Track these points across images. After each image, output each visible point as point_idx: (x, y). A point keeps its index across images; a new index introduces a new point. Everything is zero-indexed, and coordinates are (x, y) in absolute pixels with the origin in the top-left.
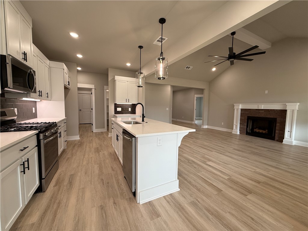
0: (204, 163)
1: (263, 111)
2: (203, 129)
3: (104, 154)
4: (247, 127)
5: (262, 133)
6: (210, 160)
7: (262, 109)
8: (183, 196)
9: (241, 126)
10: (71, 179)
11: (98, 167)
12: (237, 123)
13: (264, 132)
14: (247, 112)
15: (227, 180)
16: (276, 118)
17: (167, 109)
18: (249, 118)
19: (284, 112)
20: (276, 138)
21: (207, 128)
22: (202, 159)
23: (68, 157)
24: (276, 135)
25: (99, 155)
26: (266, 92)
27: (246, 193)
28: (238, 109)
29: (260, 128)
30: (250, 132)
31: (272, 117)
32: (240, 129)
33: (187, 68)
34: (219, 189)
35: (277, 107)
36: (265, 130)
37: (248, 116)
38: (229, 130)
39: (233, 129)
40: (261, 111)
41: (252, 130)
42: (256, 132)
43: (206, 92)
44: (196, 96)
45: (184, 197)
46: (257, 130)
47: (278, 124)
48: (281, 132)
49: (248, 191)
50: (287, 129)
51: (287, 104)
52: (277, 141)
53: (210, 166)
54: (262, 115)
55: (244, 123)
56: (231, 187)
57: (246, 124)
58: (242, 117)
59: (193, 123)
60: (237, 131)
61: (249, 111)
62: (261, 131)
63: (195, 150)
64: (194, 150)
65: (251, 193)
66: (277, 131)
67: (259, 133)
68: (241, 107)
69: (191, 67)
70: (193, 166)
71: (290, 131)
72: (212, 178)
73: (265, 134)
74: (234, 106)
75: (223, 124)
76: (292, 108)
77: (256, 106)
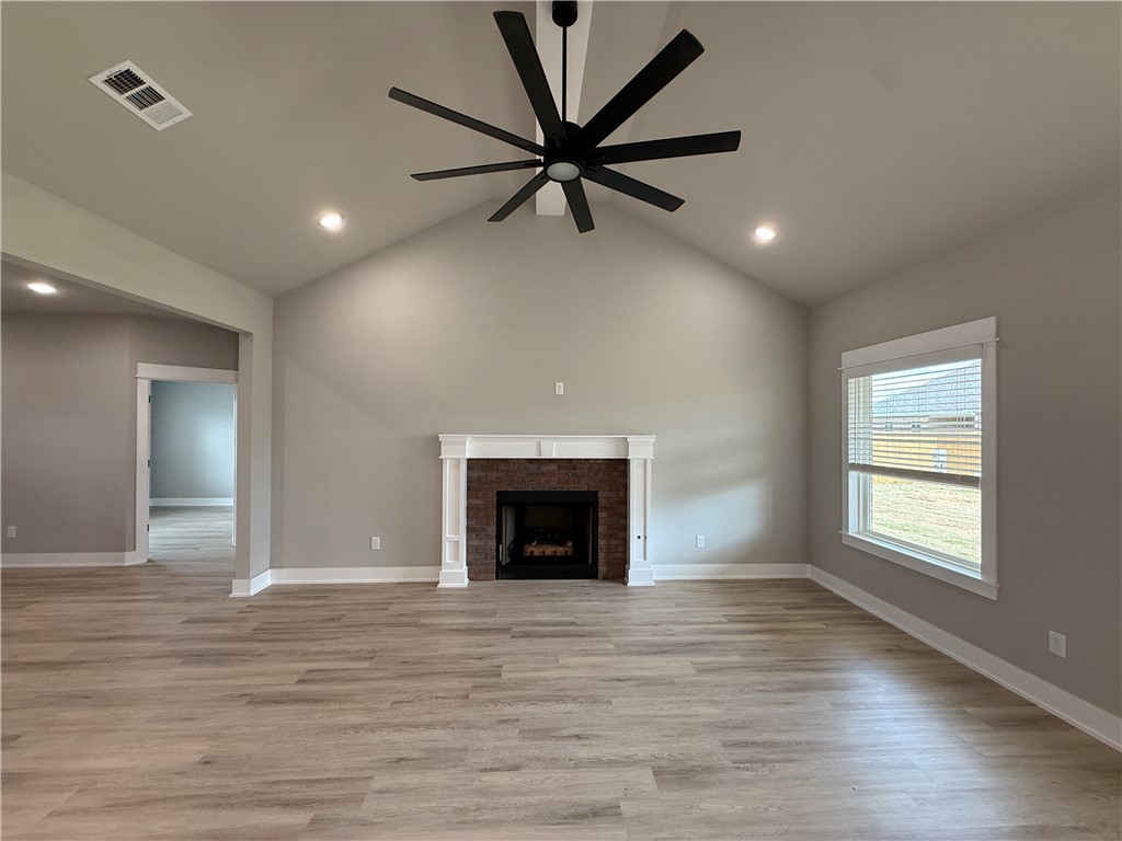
1: (554, 467)
4: (499, 541)
5: (552, 559)
7: (554, 456)
9: (475, 543)
12: (457, 530)
13: (560, 551)
14: (493, 475)
16: (595, 493)
18: (505, 500)
19: (617, 470)
20: (602, 569)
24: (601, 555)
26: (560, 388)
28: (456, 463)
29: (544, 539)
30: (511, 563)
31: (583, 487)
32: (472, 556)
35: (595, 448)
36: (562, 544)
37: (499, 493)
39: (438, 562)
40: (546, 468)
41: (516, 550)
42: (532, 559)
44: (148, 372)
46: (534, 549)
47: (602, 514)
48: (613, 542)
50: (635, 528)
51: (630, 439)
52: (606, 578)
54: (553, 484)
55: (487, 524)
57: (492, 529)
58: (477, 497)
60: (454, 572)
61: (502, 467)
62: (549, 550)
66: (601, 542)
67: (543, 559)
68: (470, 448)
71: (642, 538)
73: (564, 559)
74: (436, 446)
75: (377, 542)
76: (641, 454)
77: (533, 444)
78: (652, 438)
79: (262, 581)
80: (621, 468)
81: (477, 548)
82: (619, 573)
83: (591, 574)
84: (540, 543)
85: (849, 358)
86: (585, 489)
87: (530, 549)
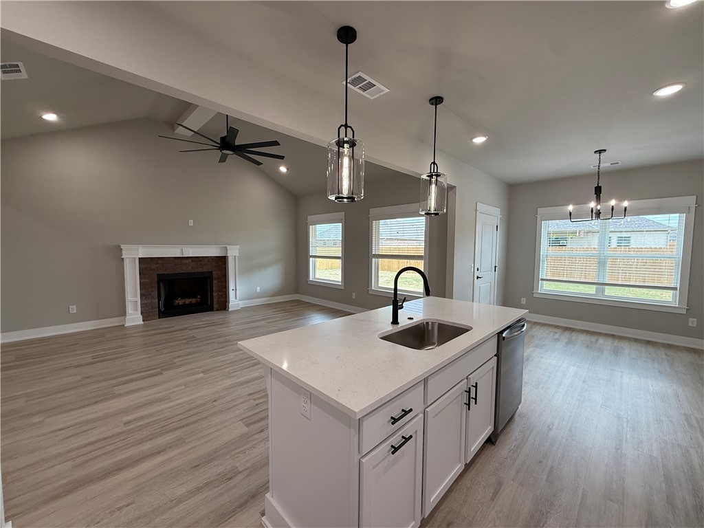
1: (190, 261)
4: (159, 299)
5: (190, 305)
7: (190, 256)
9: (145, 302)
12: (136, 295)
13: (194, 301)
14: (154, 266)
16: (211, 272)
18: (162, 278)
19: (222, 261)
20: (216, 306)
24: (215, 300)
26: (191, 223)
29: (183, 297)
30: (166, 309)
31: (205, 270)
32: (144, 309)
35: (212, 251)
36: (195, 297)
37: (159, 276)
39: (124, 314)
40: (185, 261)
42: (179, 306)
46: (180, 302)
47: (215, 282)
50: (231, 286)
51: (228, 247)
52: (217, 310)
54: (190, 269)
55: (152, 291)
57: (156, 294)
58: (145, 278)
60: (134, 317)
61: (160, 262)
62: (188, 301)
66: (215, 294)
67: (185, 306)
71: (235, 289)
73: (196, 304)
74: (120, 251)
75: (73, 309)
76: (233, 253)
77: (179, 250)
78: (238, 247)
80: (223, 260)
81: (146, 304)
82: (224, 306)
83: (210, 309)
85: (310, 218)
86: (206, 271)
87: (177, 302)
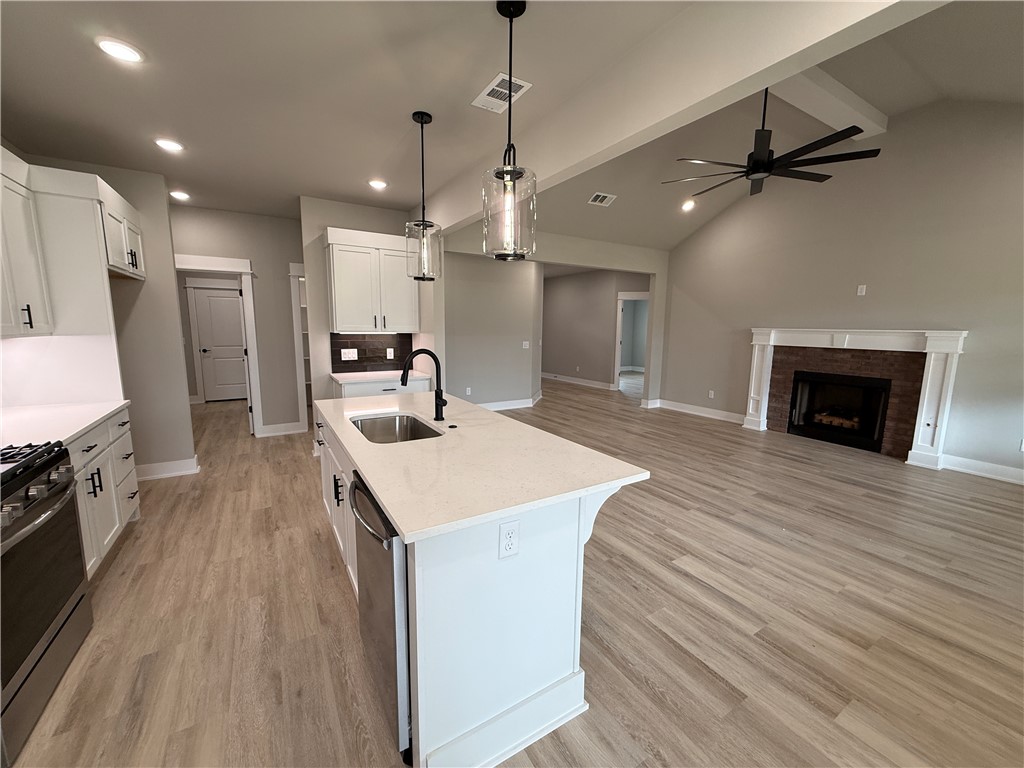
0: (666, 562)
1: (848, 355)
2: (647, 411)
3: (290, 539)
4: (793, 406)
5: (840, 428)
6: (684, 550)
7: (845, 347)
8: (602, 739)
9: (774, 405)
10: (139, 685)
11: (263, 608)
12: (759, 393)
13: (847, 424)
14: (793, 358)
15: (755, 641)
16: (889, 381)
17: (526, 345)
18: (800, 378)
19: (915, 362)
20: (886, 445)
21: (661, 410)
22: (658, 546)
23: (142, 562)
24: (887, 434)
25: (270, 547)
26: (862, 290)
27: (831, 701)
28: (763, 348)
29: (834, 413)
30: (801, 423)
31: (876, 375)
32: (771, 413)
33: (595, 200)
34: (733, 689)
35: (893, 341)
36: (850, 419)
37: (796, 373)
38: (733, 418)
39: (744, 412)
40: (840, 356)
41: (808, 416)
42: (820, 424)
43: (659, 285)
44: (623, 296)
45: (609, 744)
46: (824, 419)
47: (893, 401)
48: (902, 425)
49: (834, 689)
50: (924, 416)
51: (928, 333)
52: (889, 454)
53: (686, 575)
54: (846, 370)
55: (785, 393)
56: (774, 677)
57: (788, 398)
58: (779, 373)
59: (613, 388)
60: (758, 419)
61: (801, 353)
62: (837, 421)
63: (628, 504)
64: (625, 503)
65: (847, 701)
66: (889, 424)
67: (830, 426)
68: (774, 338)
69: (611, 197)
70: (628, 580)
71: (932, 426)
72: (703, 637)
73: (850, 431)
74: (751, 336)
75: (712, 394)
76: (945, 349)
77: (828, 337)
78: (965, 334)
79: (655, 404)
80: (919, 360)
81: (775, 408)
82: (901, 448)
83: (874, 446)
84: (829, 415)
86: (879, 376)
87: (820, 418)
